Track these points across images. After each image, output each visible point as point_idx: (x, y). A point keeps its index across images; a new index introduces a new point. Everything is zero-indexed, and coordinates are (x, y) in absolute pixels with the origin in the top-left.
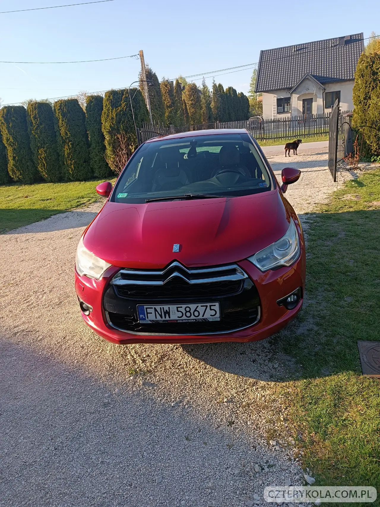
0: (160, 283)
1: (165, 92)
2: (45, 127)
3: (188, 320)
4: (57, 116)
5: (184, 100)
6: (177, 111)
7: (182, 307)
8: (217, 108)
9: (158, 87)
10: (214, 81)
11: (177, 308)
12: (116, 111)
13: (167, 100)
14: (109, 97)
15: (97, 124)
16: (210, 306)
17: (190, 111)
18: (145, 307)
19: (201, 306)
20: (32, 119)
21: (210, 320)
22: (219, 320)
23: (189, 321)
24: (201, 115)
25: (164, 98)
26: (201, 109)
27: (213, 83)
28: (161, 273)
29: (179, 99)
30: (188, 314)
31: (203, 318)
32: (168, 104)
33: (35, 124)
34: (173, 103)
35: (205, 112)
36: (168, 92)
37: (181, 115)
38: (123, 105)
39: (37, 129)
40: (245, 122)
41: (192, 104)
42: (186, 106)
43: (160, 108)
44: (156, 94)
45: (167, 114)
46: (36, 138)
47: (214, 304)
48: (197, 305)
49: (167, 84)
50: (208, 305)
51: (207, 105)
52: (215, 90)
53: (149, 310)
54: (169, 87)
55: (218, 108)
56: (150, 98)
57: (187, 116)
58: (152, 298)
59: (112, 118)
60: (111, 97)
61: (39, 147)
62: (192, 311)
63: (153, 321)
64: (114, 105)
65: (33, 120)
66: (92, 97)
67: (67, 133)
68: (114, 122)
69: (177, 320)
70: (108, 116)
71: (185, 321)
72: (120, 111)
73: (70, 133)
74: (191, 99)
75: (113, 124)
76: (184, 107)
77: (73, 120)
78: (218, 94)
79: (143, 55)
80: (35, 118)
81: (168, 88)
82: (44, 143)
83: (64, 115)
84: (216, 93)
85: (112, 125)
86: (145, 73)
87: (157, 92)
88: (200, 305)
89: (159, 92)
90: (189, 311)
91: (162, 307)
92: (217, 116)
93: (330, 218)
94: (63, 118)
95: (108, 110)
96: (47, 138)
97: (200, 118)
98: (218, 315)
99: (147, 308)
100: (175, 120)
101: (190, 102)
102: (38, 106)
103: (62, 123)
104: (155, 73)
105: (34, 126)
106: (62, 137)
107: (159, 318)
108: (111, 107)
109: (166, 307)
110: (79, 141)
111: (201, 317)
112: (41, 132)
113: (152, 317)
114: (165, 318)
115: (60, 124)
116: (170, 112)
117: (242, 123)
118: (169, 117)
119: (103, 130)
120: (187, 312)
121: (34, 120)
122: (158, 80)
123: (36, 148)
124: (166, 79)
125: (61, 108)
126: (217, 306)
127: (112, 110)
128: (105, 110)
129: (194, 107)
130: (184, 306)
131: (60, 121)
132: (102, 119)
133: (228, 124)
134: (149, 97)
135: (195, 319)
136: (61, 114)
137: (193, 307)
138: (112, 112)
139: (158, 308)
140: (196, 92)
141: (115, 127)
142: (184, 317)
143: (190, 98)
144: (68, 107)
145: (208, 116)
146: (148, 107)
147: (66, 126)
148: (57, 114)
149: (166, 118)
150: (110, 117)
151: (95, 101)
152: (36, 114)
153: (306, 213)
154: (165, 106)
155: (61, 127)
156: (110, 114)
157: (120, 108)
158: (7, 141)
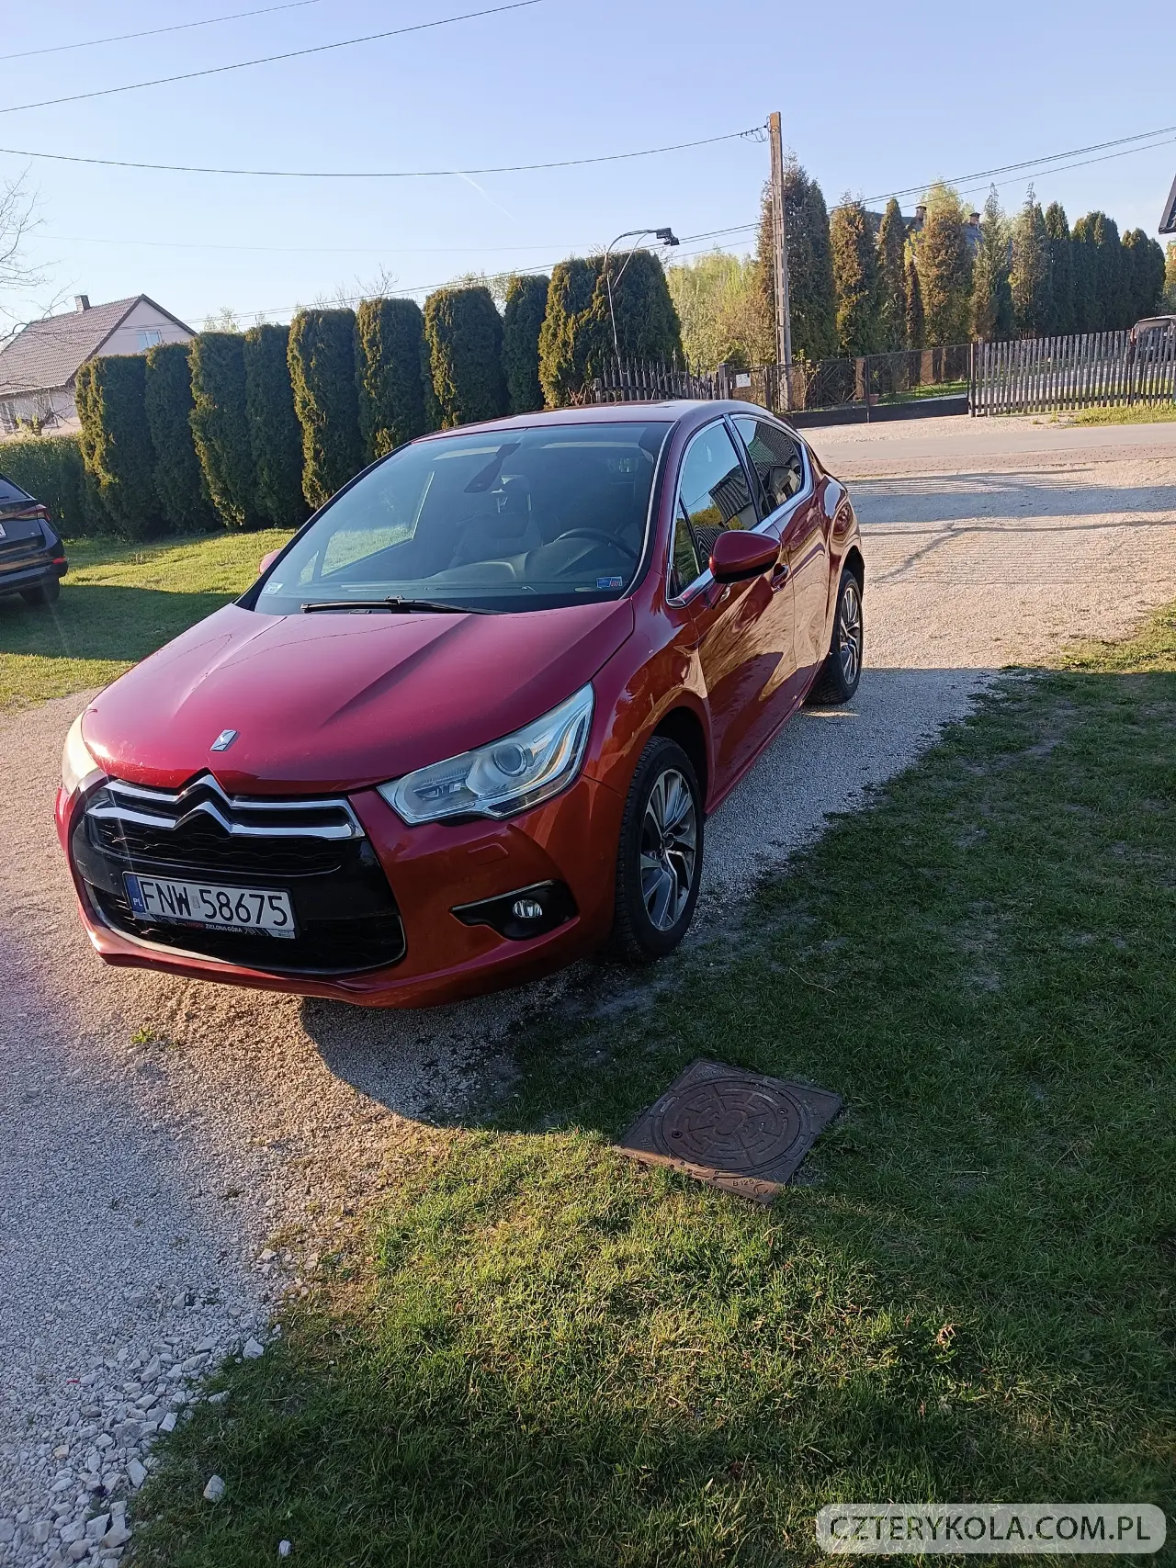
0: (169, 823)
1: (847, 243)
2: (395, 370)
3: (227, 926)
4: (427, 337)
5: (912, 264)
6: (879, 303)
7: (210, 892)
8: (1034, 287)
9: (822, 226)
10: (1032, 196)
11: (202, 891)
12: (577, 321)
13: (845, 267)
14: (562, 280)
15: (529, 360)
16: (271, 898)
17: (930, 300)
18: (140, 879)
19: (251, 896)
20: (365, 345)
21: (275, 934)
22: (293, 936)
23: (229, 929)
24: (968, 311)
25: (838, 260)
26: (969, 294)
27: (1030, 203)
28: (174, 799)
29: (893, 262)
30: (226, 912)
31: (257, 925)
32: (853, 282)
33: (372, 359)
34: (868, 276)
35: (985, 302)
36: (854, 243)
37: (895, 315)
38: (597, 303)
39: (375, 374)
40: (1077, 341)
41: (940, 277)
42: (916, 283)
43: (820, 294)
44: (810, 248)
45: (842, 314)
46: (371, 400)
47: (277, 894)
48: (243, 891)
49: (855, 216)
50: (266, 894)
51: (995, 278)
52: (1033, 228)
53: (148, 890)
54: (861, 227)
55: (1037, 285)
56: (789, 262)
57: (918, 319)
58: (155, 860)
59: (565, 344)
60: (566, 281)
61: (377, 425)
62: (233, 905)
63: (157, 916)
64: (572, 301)
65: (367, 349)
66: (522, 279)
67: (448, 385)
68: (569, 355)
69: (204, 923)
70: (555, 335)
71: (220, 928)
72: (588, 322)
73: (456, 387)
74: (937, 261)
75: (565, 360)
76: (908, 290)
77: (469, 350)
78: (1041, 241)
79: (780, 128)
80: (372, 343)
81: (857, 228)
82: (392, 412)
83: (443, 333)
84: (1036, 238)
85: (565, 365)
86: (782, 186)
87: (816, 243)
88: (247, 892)
89: (821, 246)
90: (227, 905)
91: (171, 884)
92: (1031, 314)
93: (1071, 687)
94: (440, 343)
95: (557, 318)
96: (400, 400)
97: (964, 321)
98: (290, 924)
99: (142, 883)
100: (871, 332)
101: (934, 272)
102: (382, 309)
103: (439, 358)
104: (814, 183)
105: (370, 367)
106: (437, 397)
107: (168, 912)
108: (565, 310)
109: (179, 887)
110: (480, 410)
111: (252, 923)
112: (385, 382)
113: (155, 907)
114: (181, 913)
115: (433, 362)
116: (857, 306)
117: (1065, 342)
118: (850, 321)
119: (541, 376)
120: (222, 905)
121: (371, 348)
122: (823, 205)
123: (370, 426)
124: (855, 199)
125: (437, 315)
126: (284, 902)
127: (568, 317)
128: (550, 320)
129: (946, 287)
130: (215, 890)
131: (435, 352)
132: (540, 345)
133: (1017, 347)
134: (786, 262)
135: (241, 927)
136: (437, 332)
137: (233, 894)
138: (565, 324)
139: (163, 885)
140: (956, 237)
141: (571, 369)
142: (218, 919)
143: (935, 258)
144: (456, 311)
145: (995, 315)
146: (780, 291)
147: (449, 365)
148: (427, 333)
149: (839, 326)
150: (559, 340)
151: (530, 292)
152: (375, 333)
153: (1009, 667)
154: (839, 287)
155: (436, 367)
156: (561, 332)
157: (587, 314)
158: (304, 408)
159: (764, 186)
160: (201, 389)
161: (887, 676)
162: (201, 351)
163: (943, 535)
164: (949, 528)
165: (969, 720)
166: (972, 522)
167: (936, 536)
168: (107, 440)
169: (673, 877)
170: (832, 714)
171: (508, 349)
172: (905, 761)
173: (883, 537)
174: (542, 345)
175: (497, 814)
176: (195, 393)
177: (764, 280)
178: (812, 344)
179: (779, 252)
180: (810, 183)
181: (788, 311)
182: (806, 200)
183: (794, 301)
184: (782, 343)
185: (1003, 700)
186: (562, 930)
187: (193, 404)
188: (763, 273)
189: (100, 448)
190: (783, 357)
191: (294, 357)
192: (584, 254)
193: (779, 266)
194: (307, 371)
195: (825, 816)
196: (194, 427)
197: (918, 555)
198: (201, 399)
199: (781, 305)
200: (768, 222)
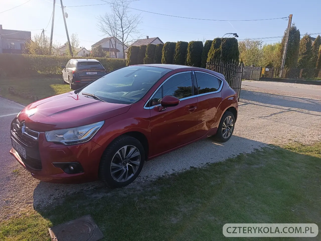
1: (304, 44)
2: (180, 55)
3: (19, 153)
5: (320, 50)
6: (310, 58)
7: (18, 145)
12: (216, 50)
13: (303, 49)
15: (206, 57)
22: (26, 159)
25: (301, 47)
29: (316, 49)
32: (304, 52)
34: (308, 52)
36: (306, 44)
37: (314, 61)
38: (220, 47)
39: (176, 56)
43: (294, 54)
45: (299, 59)
46: (175, 61)
49: (308, 38)
50: (23, 148)
54: (309, 40)
56: (288, 46)
59: (212, 55)
60: (216, 42)
64: (216, 46)
68: (213, 57)
70: (211, 53)
72: (218, 51)
75: (212, 58)
76: (319, 56)
79: (292, 18)
80: (177, 50)
81: (307, 41)
86: (290, 30)
94: (189, 51)
98: (26, 156)
102: (181, 43)
105: (176, 54)
106: (187, 62)
112: (178, 58)
116: (304, 58)
118: (301, 61)
119: (207, 61)
124: (308, 34)
125: (190, 46)
127: (214, 49)
128: (211, 50)
131: (188, 53)
136: (190, 49)
141: (213, 60)
142: (19, 151)
144: (194, 45)
146: (284, 52)
147: (190, 56)
148: (188, 49)
149: (298, 62)
150: (211, 54)
151: (209, 43)
152: (178, 48)
153: (271, 144)
154: (300, 53)
155: (188, 56)
156: (212, 52)
157: (218, 49)
158: (163, 60)
159: (286, 29)
160: (147, 54)
161: (239, 139)
162: (148, 47)
163: (286, 110)
164: (289, 109)
165: (248, 155)
166: (296, 109)
167: (284, 110)
168: (130, 61)
169: (126, 170)
170: (219, 144)
171: (203, 54)
172: (223, 160)
173: (271, 108)
174: (208, 54)
175: (66, 144)
176: (146, 55)
177: (281, 49)
178: (290, 64)
179: (286, 44)
180: (297, 30)
181: (285, 56)
182: (295, 33)
183: (287, 55)
184: (282, 63)
185: (262, 152)
186: (78, 174)
187: (145, 56)
188: (281, 47)
189: (129, 62)
190: (282, 66)
191: (163, 50)
192: (221, 37)
193: (285, 47)
194: (165, 53)
195: (191, 167)
196: (144, 61)
197: (275, 114)
198: (147, 56)
199: (284, 55)
200: (285, 37)
